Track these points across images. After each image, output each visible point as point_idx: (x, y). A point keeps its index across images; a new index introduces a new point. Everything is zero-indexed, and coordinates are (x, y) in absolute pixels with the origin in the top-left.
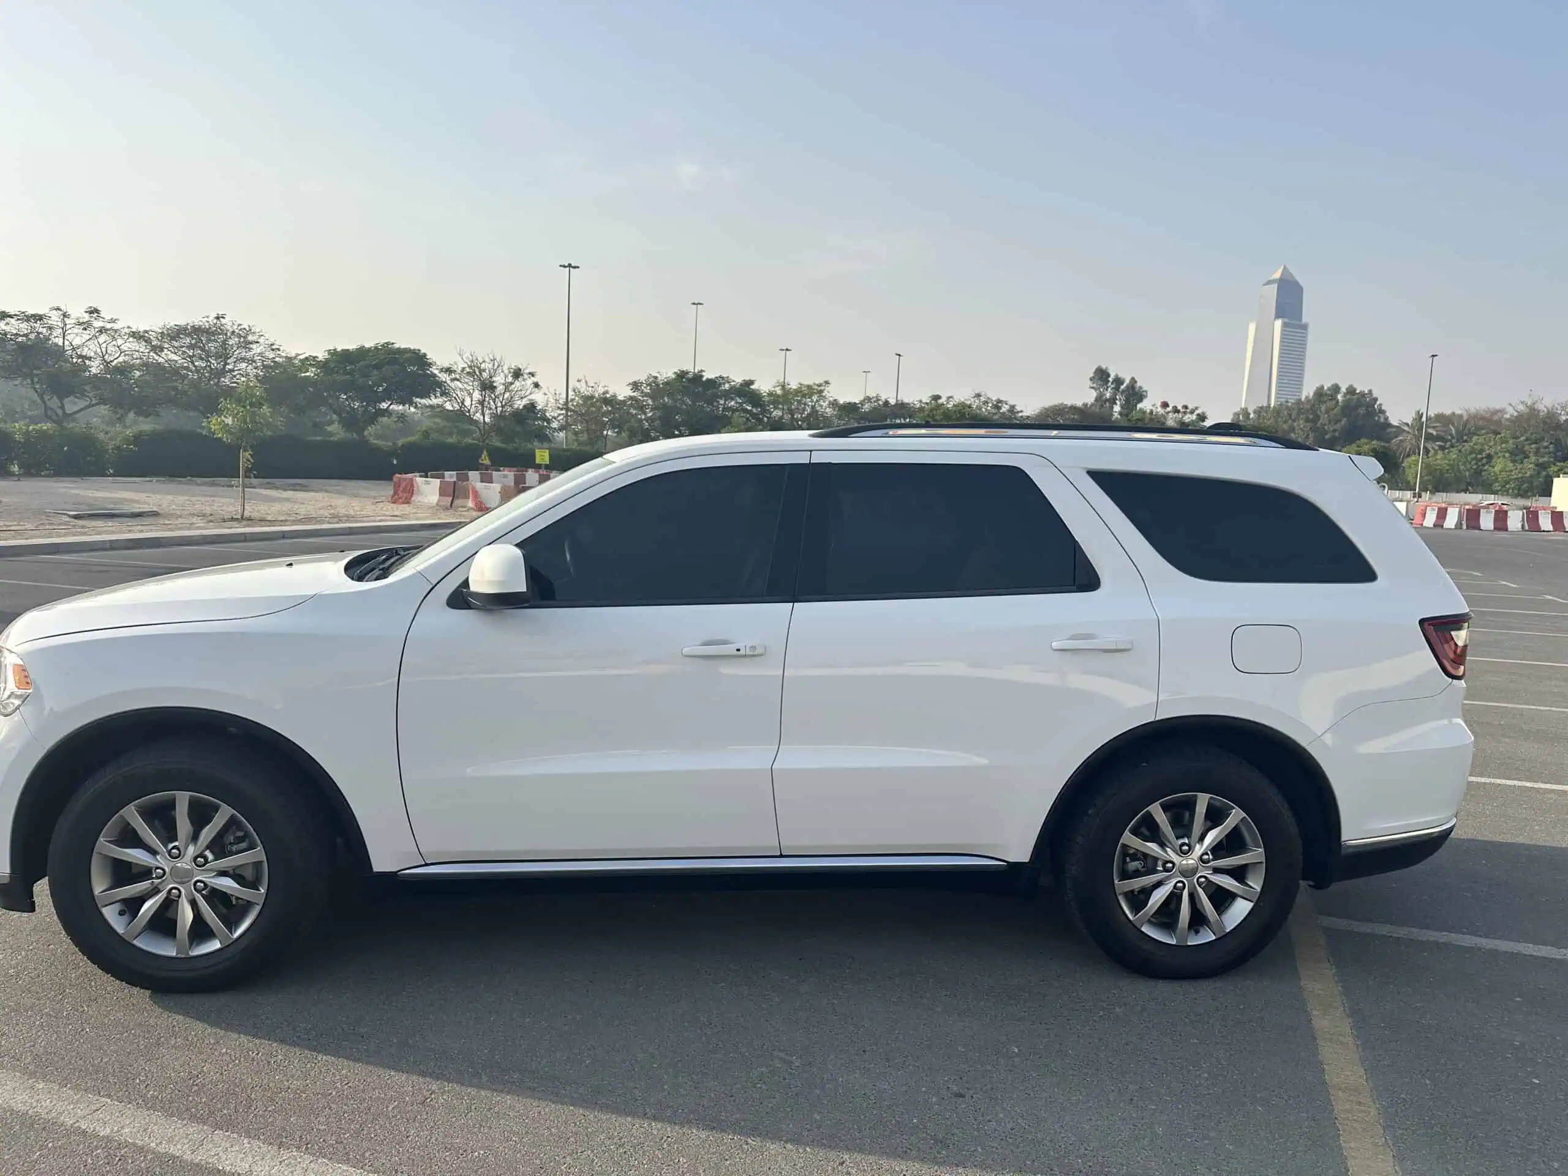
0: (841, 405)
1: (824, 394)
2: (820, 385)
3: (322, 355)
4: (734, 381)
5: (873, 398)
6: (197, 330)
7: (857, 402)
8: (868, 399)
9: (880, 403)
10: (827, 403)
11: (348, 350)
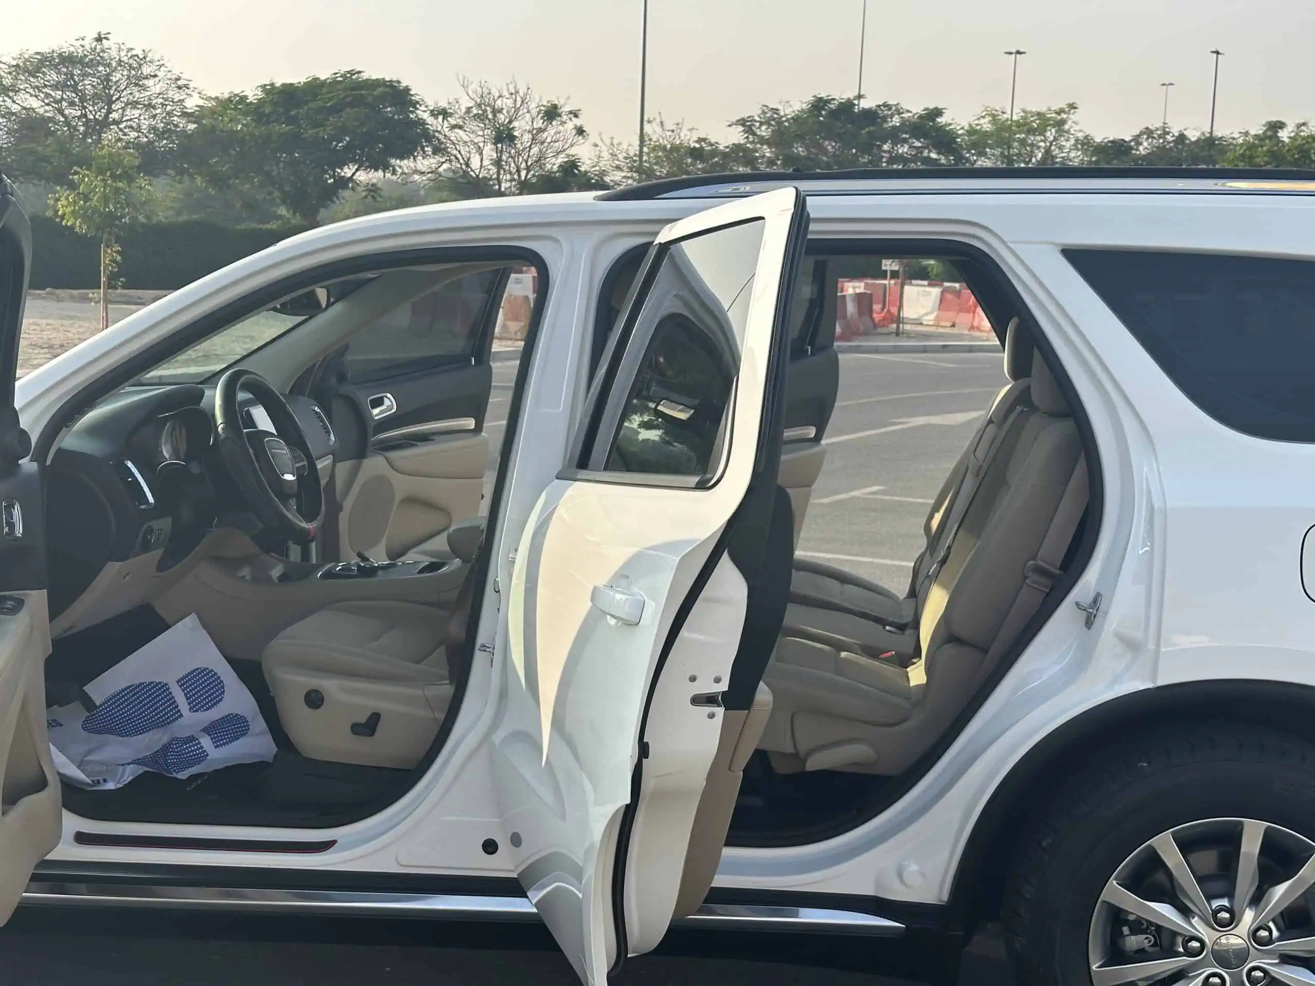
0: (1099, 145)
1: (1066, 127)
2: (1061, 111)
3: (253, 94)
4: (908, 111)
5: (1157, 129)
6: (68, 60)
7: (1127, 139)
8: (1149, 132)
9: (1169, 138)
10: (1072, 141)
11: (291, 84)
